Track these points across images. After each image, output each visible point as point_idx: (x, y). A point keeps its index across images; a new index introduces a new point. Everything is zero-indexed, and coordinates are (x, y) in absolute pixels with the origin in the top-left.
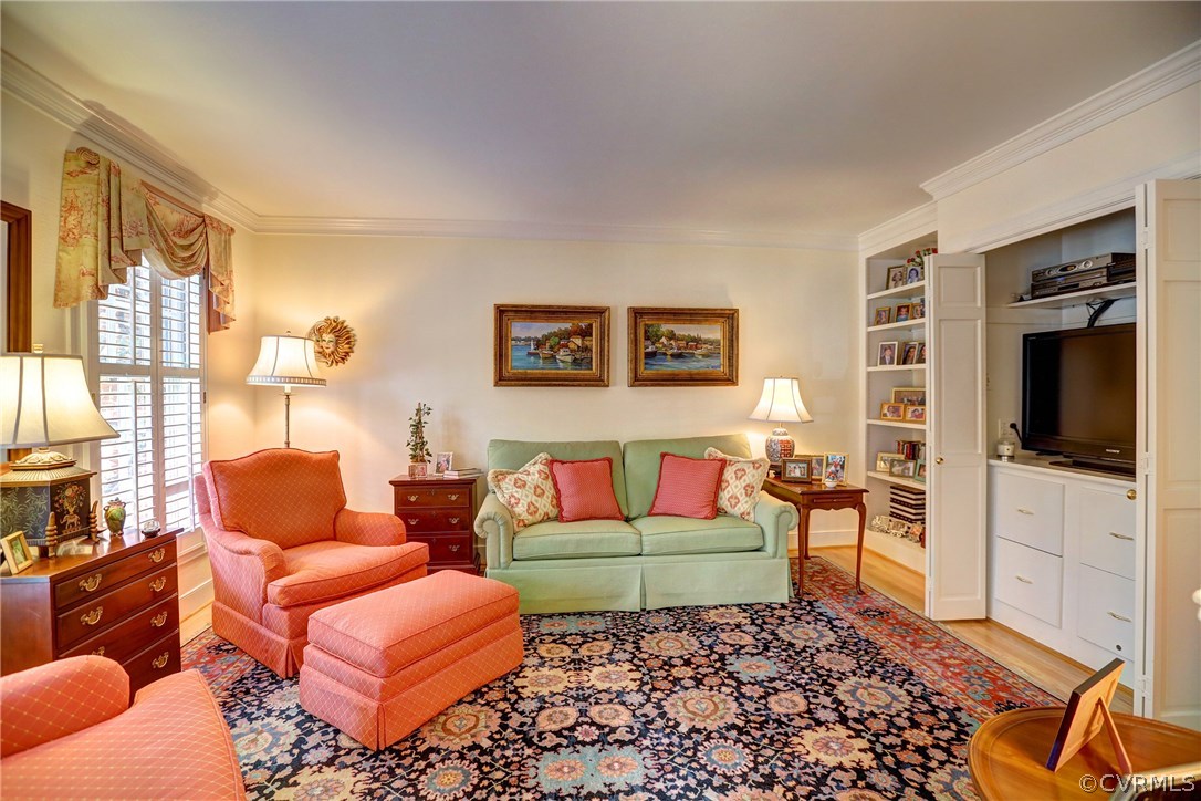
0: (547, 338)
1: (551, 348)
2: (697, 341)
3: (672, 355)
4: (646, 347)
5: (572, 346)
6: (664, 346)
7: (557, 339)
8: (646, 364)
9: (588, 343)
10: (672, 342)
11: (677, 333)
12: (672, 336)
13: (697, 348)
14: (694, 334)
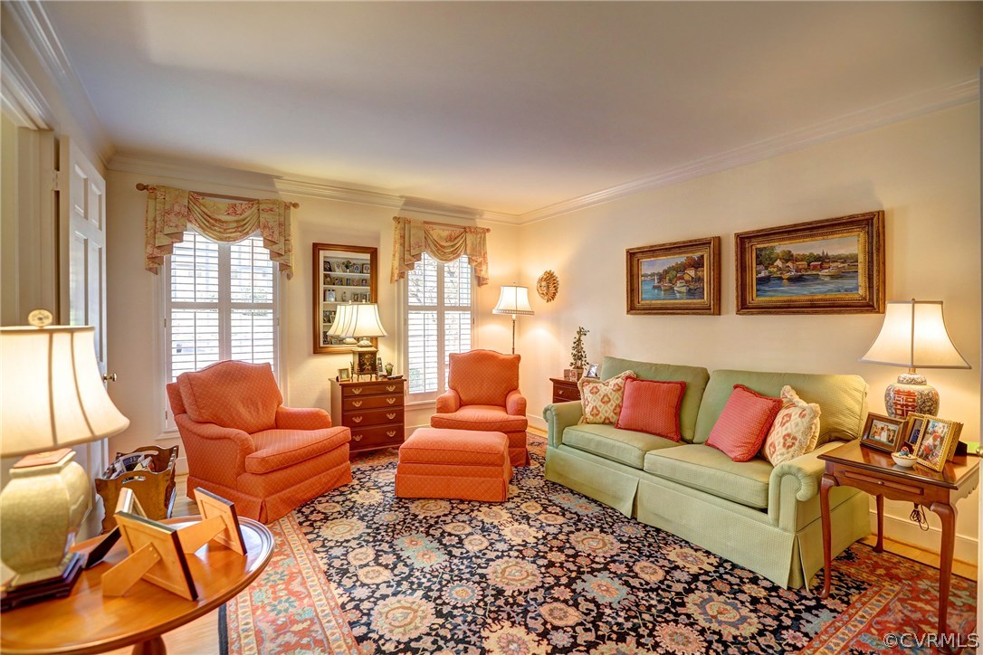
0: (666, 272)
1: (670, 281)
2: (823, 260)
3: (790, 279)
4: (758, 272)
5: (687, 277)
6: (780, 269)
7: (674, 273)
8: (757, 290)
9: (700, 274)
10: (789, 264)
11: (794, 253)
12: (789, 257)
13: (822, 268)
14: (818, 252)
